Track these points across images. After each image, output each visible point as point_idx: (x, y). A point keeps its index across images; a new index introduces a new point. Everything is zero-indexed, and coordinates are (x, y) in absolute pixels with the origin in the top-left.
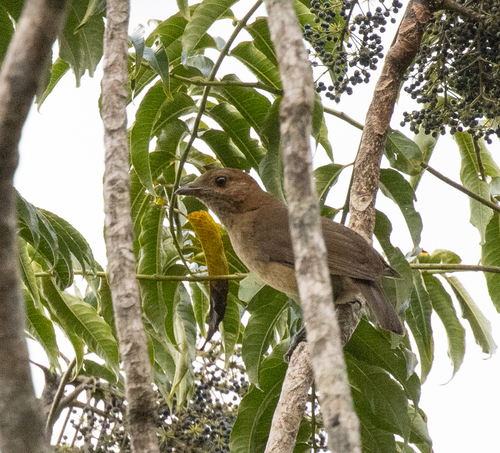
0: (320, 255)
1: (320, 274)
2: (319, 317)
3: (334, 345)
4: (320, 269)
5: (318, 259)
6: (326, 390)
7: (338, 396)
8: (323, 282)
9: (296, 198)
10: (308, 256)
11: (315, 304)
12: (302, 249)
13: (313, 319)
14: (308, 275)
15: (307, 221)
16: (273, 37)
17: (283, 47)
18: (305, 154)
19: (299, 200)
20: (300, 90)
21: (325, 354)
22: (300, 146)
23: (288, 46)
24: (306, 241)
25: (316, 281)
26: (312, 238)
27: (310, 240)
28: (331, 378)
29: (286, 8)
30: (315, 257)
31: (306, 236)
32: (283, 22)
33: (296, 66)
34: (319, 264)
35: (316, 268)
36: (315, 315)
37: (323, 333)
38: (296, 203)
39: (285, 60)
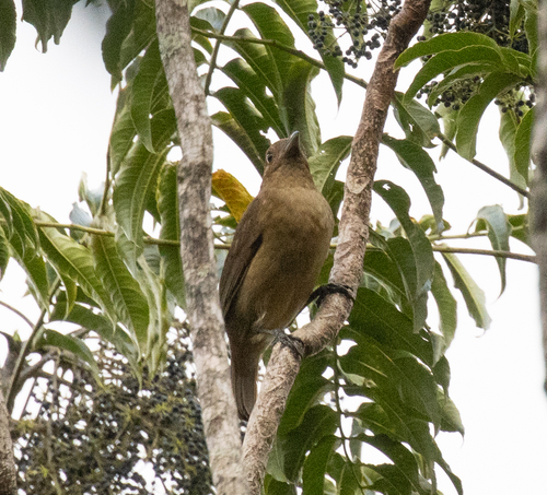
0: (218, 328)
1: (217, 347)
2: (215, 394)
3: (231, 424)
4: (217, 341)
5: (215, 331)
6: (221, 472)
7: (234, 479)
8: (220, 356)
9: (193, 265)
10: (205, 327)
11: (211, 380)
12: (198, 320)
13: (209, 396)
14: (205, 348)
15: (203, 290)
16: (171, 91)
17: (182, 102)
18: (204, 218)
19: (196, 268)
20: (200, 149)
21: (220, 434)
22: (198, 209)
23: (188, 101)
24: (203, 312)
25: (213, 354)
26: (209, 308)
27: (208, 311)
28: (227, 460)
29: (186, 61)
30: (213, 329)
31: (203, 306)
32: (182, 75)
33: (196, 123)
34: (217, 337)
35: (213, 341)
36: (210, 392)
37: (219, 412)
38: (193, 270)
39: (184, 116)
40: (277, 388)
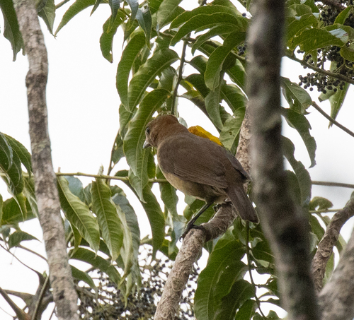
0: (52, 181)
1: (52, 193)
2: (51, 223)
3: (61, 242)
4: (52, 189)
5: (51, 183)
6: (55, 274)
7: (63, 278)
8: (54, 199)
9: (35, 140)
10: (44, 180)
11: (48, 214)
12: (39, 176)
13: (47, 225)
14: (44, 194)
15: (43, 156)
16: (21, 28)
17: (28, 35)
18: (43, 110)
19: (38, 142)
20: (40, 65)
21: (54, 249)
22: (39, 104)
23: (31, 34)
24: (43, 171)
25: (49, 198)
26: (46, 168)
27: (45, 170)
28: (59, 266)
29: (30, 8)
30: (49, 181)
31: (42, 167)
32: (28, 17)
33: (37, 48)
34: (51, 187)
35: (49, 189)
36: (48, 222)
37: (53, 235)
38: (36, 144)
39: (29, 44)
40: (186, 260)
